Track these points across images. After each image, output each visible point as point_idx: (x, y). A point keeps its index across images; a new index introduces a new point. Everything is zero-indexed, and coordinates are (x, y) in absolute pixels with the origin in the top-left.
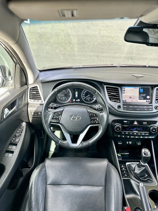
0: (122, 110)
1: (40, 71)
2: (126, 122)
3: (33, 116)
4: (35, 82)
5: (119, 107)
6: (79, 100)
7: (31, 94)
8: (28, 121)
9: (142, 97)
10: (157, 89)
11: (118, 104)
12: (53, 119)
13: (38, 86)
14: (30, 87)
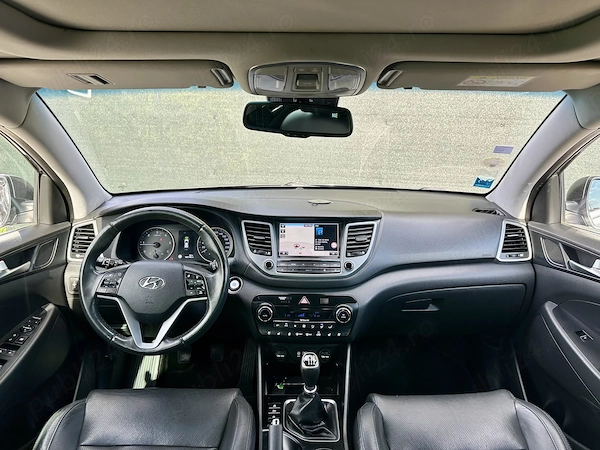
0: (274, 272)
1: (114, 195)
2: (284, 298)
3: (75, 290)
4: (89, 215)
5: (269, 265)
6: (191, 256)
7: (78, 242)
8: (63, 304)
9: (322, 244)
10: (350, 227)
11: (268, 259)
12: (103, 285)
13: (94, 223)
14: (76, 225)
